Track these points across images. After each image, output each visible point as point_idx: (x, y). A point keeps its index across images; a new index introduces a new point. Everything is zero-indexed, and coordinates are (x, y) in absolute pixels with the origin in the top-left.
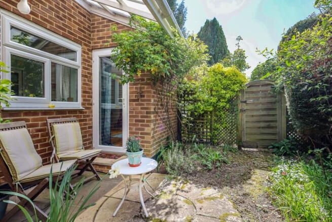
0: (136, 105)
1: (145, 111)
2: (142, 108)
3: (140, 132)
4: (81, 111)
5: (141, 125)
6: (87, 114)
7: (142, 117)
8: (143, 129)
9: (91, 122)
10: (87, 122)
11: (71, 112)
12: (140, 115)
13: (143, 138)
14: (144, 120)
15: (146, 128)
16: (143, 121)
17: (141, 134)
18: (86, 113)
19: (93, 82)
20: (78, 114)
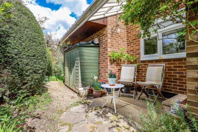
20: (183, 62)
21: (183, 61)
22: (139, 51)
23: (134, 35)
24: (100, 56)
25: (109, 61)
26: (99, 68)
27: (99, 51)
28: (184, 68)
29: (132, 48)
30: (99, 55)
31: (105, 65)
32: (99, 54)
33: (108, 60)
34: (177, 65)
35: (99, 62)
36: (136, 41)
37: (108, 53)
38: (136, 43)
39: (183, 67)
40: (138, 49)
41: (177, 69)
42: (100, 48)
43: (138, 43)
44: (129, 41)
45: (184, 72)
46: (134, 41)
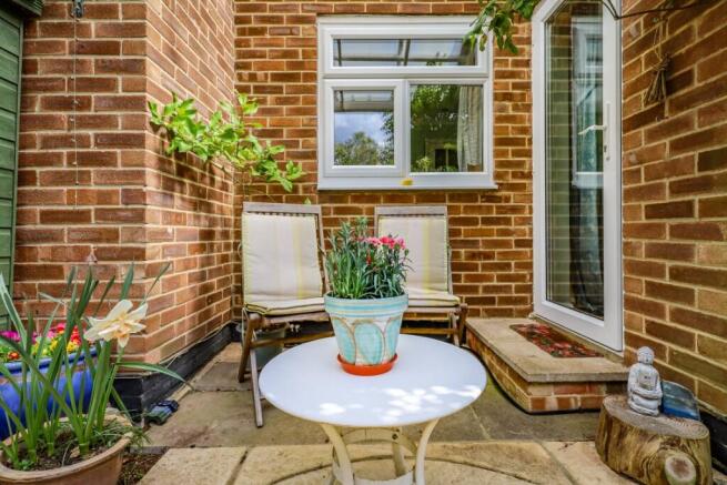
0: (651, 136)
1: (695, 153)
2: (677, 146)
3: (669, 264)
4: (488, 195)
5: (676, 231)
6: (512, 203)
7: (677, 189)
8: (686, 253)
9: (526, 228)
10: (512, 227)
11: (459, 195)
12: (666, 181)
13: (688, 296)
14: (690, 204)
15: (701, 247)
16: (686, 209)
17: (677, 274)
18: (507, 199)
19: (533, 108)
20: (479, 204)
21: (476, 201)
22: (311, 140)
23: (286, 54)
24: (37, 110)
25: (153, 162)
26: (21, 218)
27: (28, 67)
28: (479, 227)
29: (268, 119)
30: (26, 104)
31: (104, 197)
32: (27, 87)
33: (150, 153)
34: (462, 216)
35: (23, 160)
36: (298, 90)
37: (149, 97)
38: (296, 100)
39: (477, 224)
40: (305, 131)
41: (462, 228)
42: (39, 38)
43: (306, 101)
44: (253, 77)
45: (480, 239)
46: (284, 84)
